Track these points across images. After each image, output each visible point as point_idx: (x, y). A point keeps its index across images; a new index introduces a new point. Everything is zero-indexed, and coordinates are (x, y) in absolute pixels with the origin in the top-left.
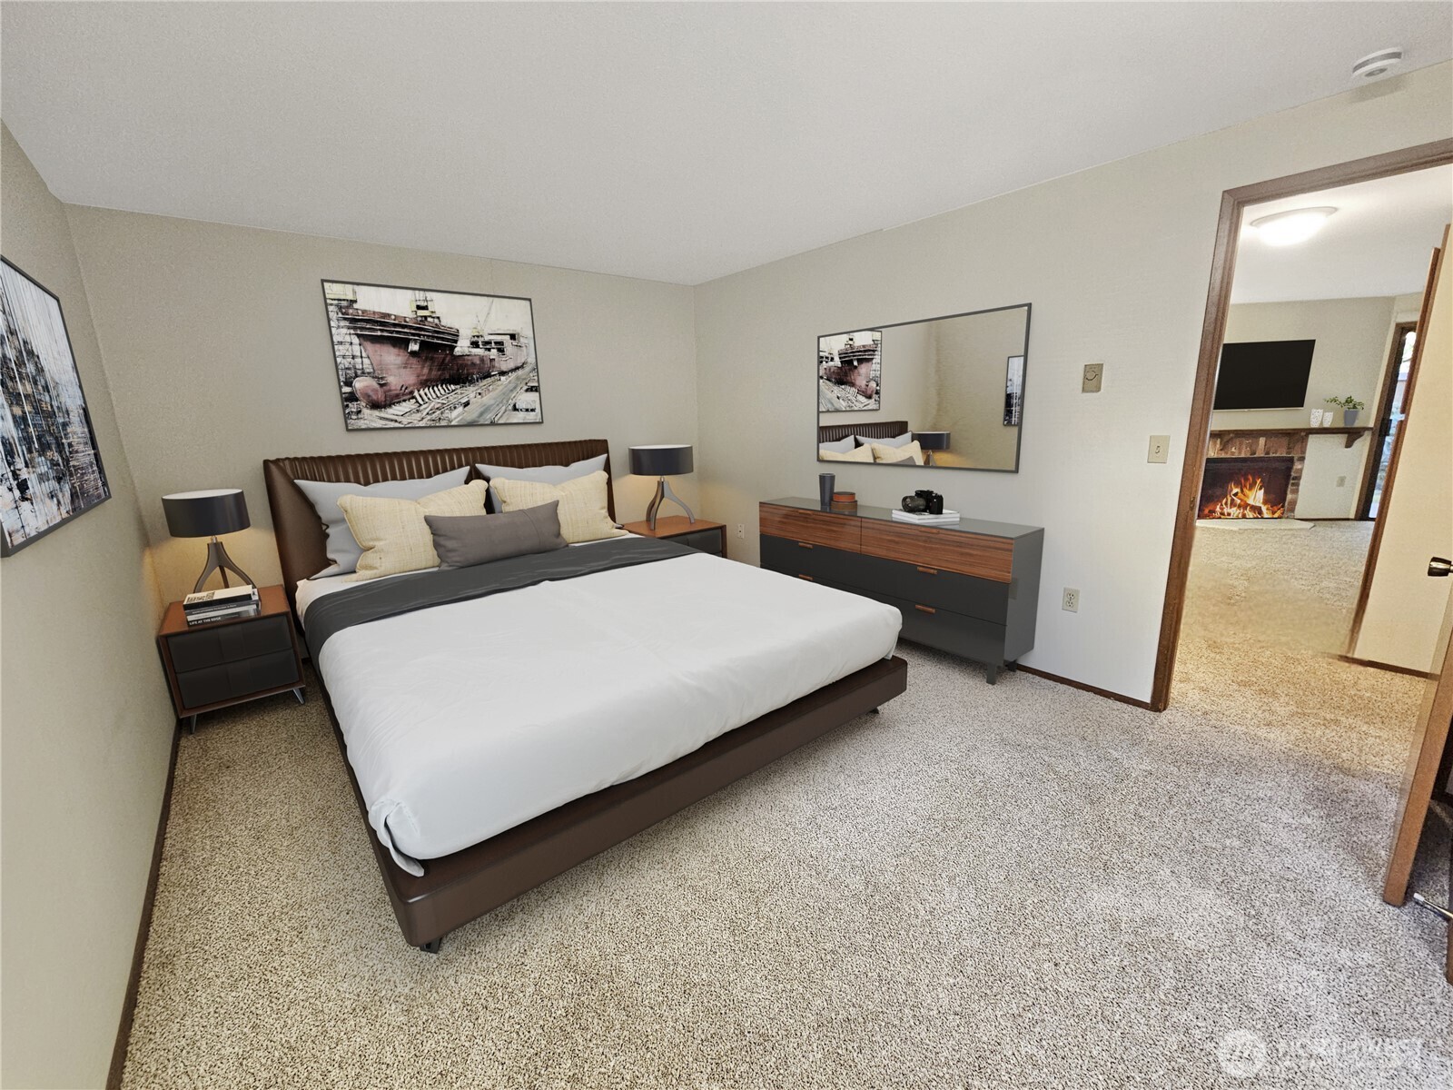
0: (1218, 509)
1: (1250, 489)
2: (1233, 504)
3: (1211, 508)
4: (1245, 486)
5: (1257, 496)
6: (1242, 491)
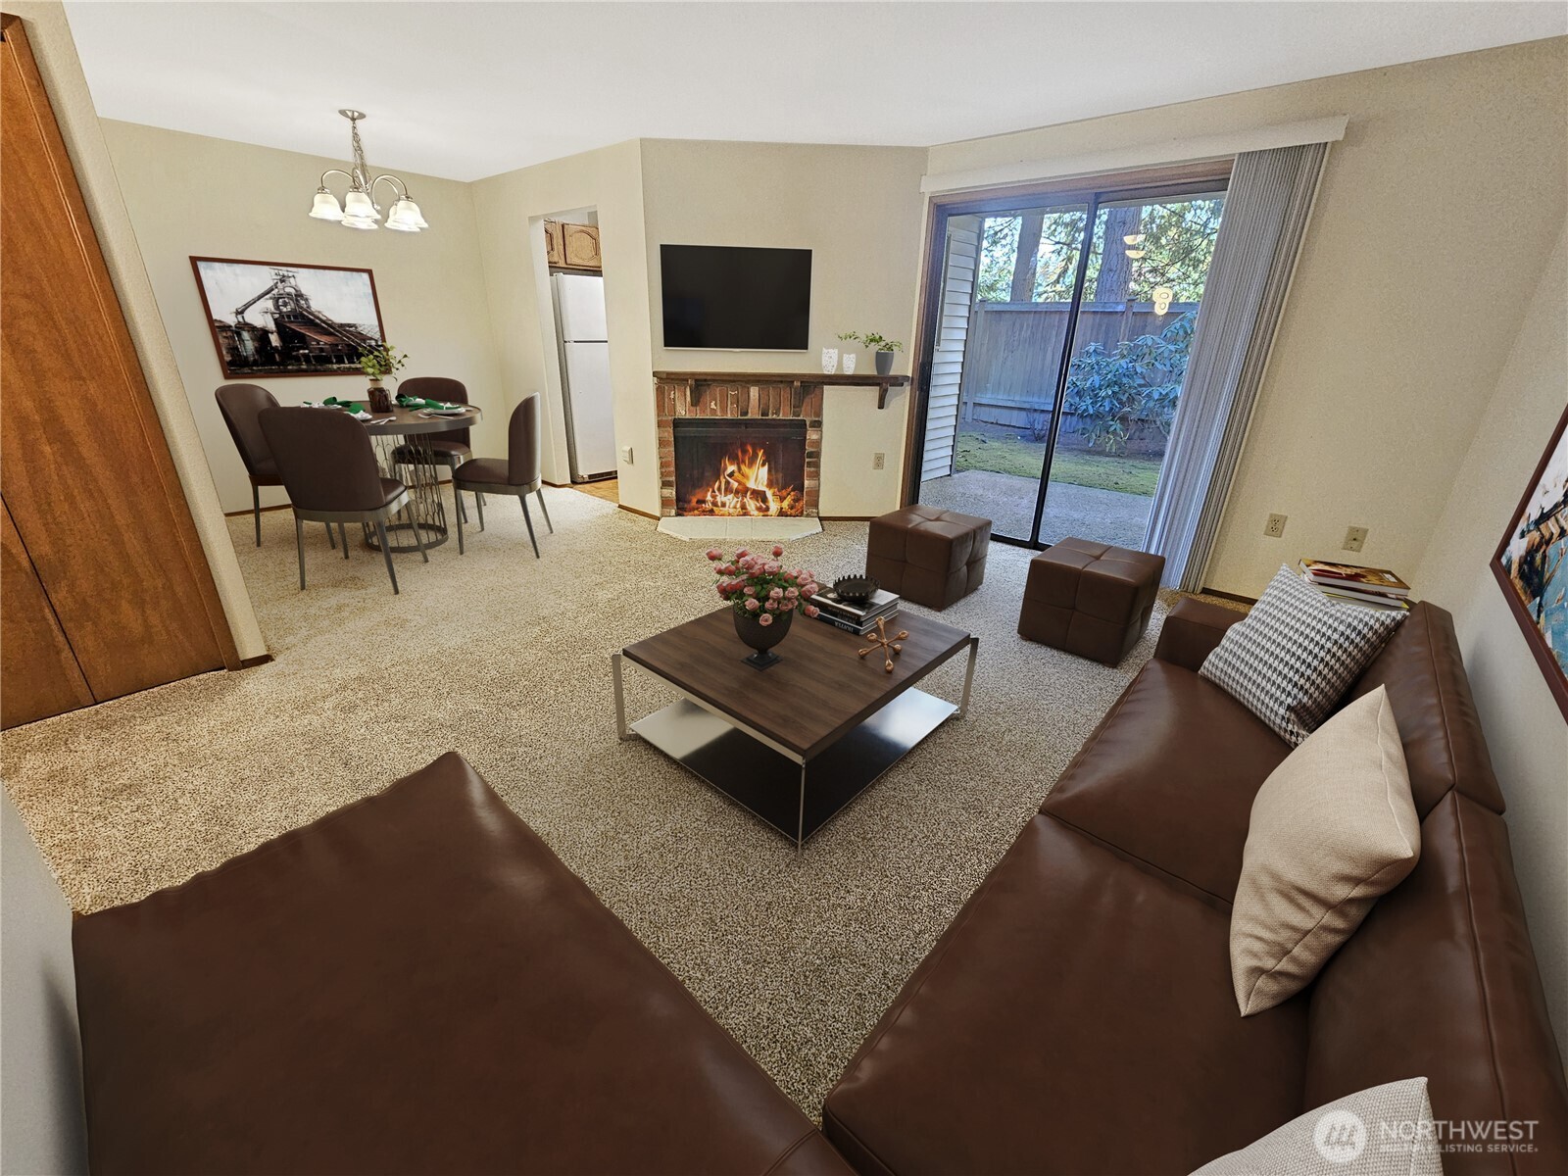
0: (709, 498)
1: (751, 465)
2: (728, 490)
3: (699, 496)
4: (743, 462)
5: (758, 476)
6: (739, 469)
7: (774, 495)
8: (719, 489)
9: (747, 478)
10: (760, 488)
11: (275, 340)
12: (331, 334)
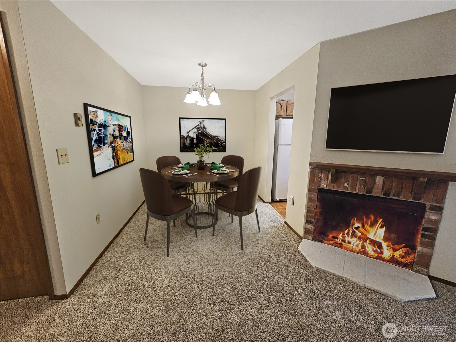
0: (340, 236)
1: (372, 225)
2: (354, 235)
3: (335, 235)
4: (367, 223)
5: (377, 233)
6: (363, 226)
7: (388, 246)
8: (348, 234)
9: (369, 232)
10: (378, 240)
11: (195, 141)
12: (211, 139)
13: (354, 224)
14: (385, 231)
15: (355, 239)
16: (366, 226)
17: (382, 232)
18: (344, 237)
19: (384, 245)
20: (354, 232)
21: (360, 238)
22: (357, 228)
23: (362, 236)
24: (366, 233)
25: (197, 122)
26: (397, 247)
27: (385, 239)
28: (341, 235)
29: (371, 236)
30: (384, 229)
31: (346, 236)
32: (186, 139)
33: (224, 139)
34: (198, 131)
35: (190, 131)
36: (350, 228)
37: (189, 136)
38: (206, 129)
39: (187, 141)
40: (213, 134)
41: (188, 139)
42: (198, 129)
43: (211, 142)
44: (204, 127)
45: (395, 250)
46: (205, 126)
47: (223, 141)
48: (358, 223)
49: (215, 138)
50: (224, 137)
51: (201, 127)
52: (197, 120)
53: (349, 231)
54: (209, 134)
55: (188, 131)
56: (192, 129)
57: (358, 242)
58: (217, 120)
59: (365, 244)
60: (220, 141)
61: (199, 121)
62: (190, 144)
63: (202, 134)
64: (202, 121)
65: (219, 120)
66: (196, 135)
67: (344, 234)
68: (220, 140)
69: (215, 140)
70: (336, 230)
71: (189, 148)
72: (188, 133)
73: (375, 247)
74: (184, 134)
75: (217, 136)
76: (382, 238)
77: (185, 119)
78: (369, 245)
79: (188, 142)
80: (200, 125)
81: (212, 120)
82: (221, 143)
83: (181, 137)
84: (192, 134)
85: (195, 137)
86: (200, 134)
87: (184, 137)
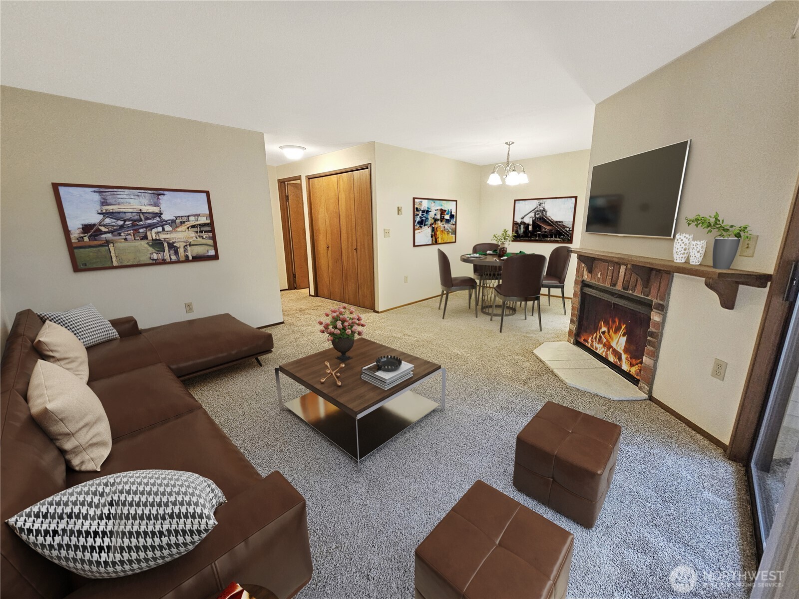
0: (590, 340)
1: (616, 332)
2: (600, 341)
3: (585, 337)
4: (612, 327)
5: (620, 342)
6: (609, 331)
7: (627, 359)
8: (596, 338)
9: (612, 339)
10: (619, 350)
11: (530, 228)
12: (552, 226)
13: (601, 328)
14: (627, 341)
15: (601, 346)
16: (611, 331)
17: (623, 340)
18: (592, 341)
19: (624, 356)
20: (600, 337)
21: (605, 345)
22: (604, 333)
23: (607, 343)
24: (610, 340)
25: (535, 203)
26: (634, 361)
27: (626, 350)
28: (590, 338)
29: (614, 344)
30: (625, 338)
31: (594, 340)
32: (520, 226)
33: (571, 226)
34: (535, 215)
35: (525, 216)
36: (598, 332)
37: (523, 222)
38: (546, 212)
39: (520, 228)
40: (555, 219)
41: (522, 226)
42: (536, 213)
43: (552, 230)
44: (544, 210)
45: (632, 365)
46: (546, 209)
47: (569, 228)
48: (605, 326)
49: (557, 224)
50: (572, 223)
51: (540, 210)
52: (536, 200)
53: (597, 335)
54: (550, 219)
55: (523, 215)
56: (528, 214)
57: (603, 349)
58: (564, 199)
59: (608, 353)
60: (564, 229)
61: (538, 202)
62: (524, 232)
63: (540, 219)
64: (542, 202)
65: (566, 199)
66: (533, 220)
67: (592, 338)
68: (564, 227)
69: (558, 227)
70: (586, 332)
71: (522, 237)
72: (523, 218)
73: (616, 357)
74: (518, 220)
75: (562, 222)
76: (623, 348)
77: (521, 201)
78: (611, 355)
79: (522, 230)
80: (538, 207)
81: (555, 199)
82: (566, 231)
83: (515, 224)
84: (528, 220)
85: (531, 223)
86: (538, 219)
87: (517, 224)
